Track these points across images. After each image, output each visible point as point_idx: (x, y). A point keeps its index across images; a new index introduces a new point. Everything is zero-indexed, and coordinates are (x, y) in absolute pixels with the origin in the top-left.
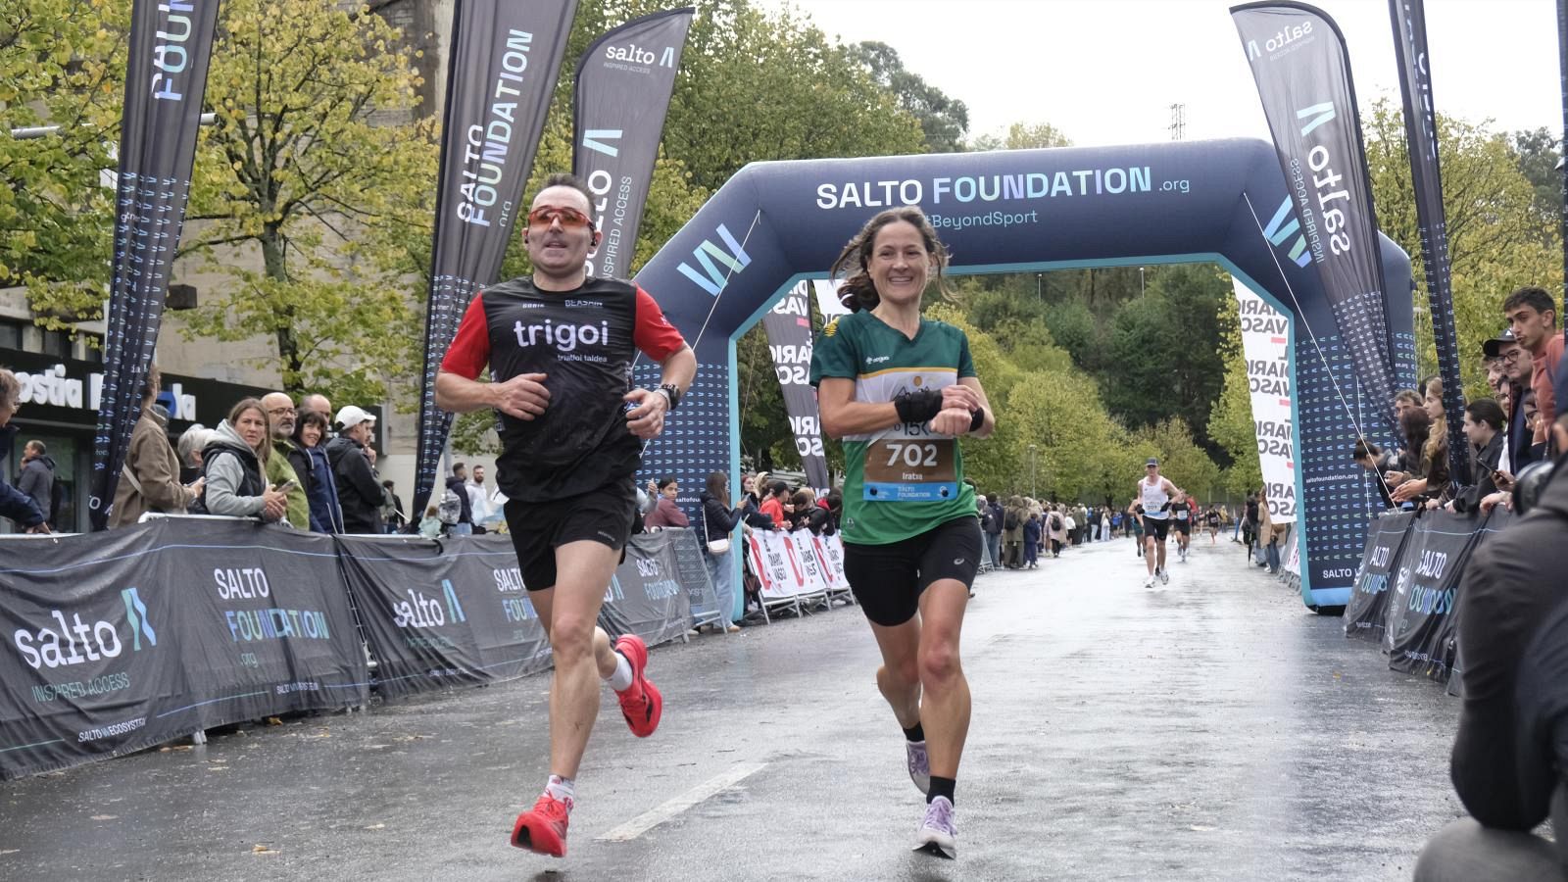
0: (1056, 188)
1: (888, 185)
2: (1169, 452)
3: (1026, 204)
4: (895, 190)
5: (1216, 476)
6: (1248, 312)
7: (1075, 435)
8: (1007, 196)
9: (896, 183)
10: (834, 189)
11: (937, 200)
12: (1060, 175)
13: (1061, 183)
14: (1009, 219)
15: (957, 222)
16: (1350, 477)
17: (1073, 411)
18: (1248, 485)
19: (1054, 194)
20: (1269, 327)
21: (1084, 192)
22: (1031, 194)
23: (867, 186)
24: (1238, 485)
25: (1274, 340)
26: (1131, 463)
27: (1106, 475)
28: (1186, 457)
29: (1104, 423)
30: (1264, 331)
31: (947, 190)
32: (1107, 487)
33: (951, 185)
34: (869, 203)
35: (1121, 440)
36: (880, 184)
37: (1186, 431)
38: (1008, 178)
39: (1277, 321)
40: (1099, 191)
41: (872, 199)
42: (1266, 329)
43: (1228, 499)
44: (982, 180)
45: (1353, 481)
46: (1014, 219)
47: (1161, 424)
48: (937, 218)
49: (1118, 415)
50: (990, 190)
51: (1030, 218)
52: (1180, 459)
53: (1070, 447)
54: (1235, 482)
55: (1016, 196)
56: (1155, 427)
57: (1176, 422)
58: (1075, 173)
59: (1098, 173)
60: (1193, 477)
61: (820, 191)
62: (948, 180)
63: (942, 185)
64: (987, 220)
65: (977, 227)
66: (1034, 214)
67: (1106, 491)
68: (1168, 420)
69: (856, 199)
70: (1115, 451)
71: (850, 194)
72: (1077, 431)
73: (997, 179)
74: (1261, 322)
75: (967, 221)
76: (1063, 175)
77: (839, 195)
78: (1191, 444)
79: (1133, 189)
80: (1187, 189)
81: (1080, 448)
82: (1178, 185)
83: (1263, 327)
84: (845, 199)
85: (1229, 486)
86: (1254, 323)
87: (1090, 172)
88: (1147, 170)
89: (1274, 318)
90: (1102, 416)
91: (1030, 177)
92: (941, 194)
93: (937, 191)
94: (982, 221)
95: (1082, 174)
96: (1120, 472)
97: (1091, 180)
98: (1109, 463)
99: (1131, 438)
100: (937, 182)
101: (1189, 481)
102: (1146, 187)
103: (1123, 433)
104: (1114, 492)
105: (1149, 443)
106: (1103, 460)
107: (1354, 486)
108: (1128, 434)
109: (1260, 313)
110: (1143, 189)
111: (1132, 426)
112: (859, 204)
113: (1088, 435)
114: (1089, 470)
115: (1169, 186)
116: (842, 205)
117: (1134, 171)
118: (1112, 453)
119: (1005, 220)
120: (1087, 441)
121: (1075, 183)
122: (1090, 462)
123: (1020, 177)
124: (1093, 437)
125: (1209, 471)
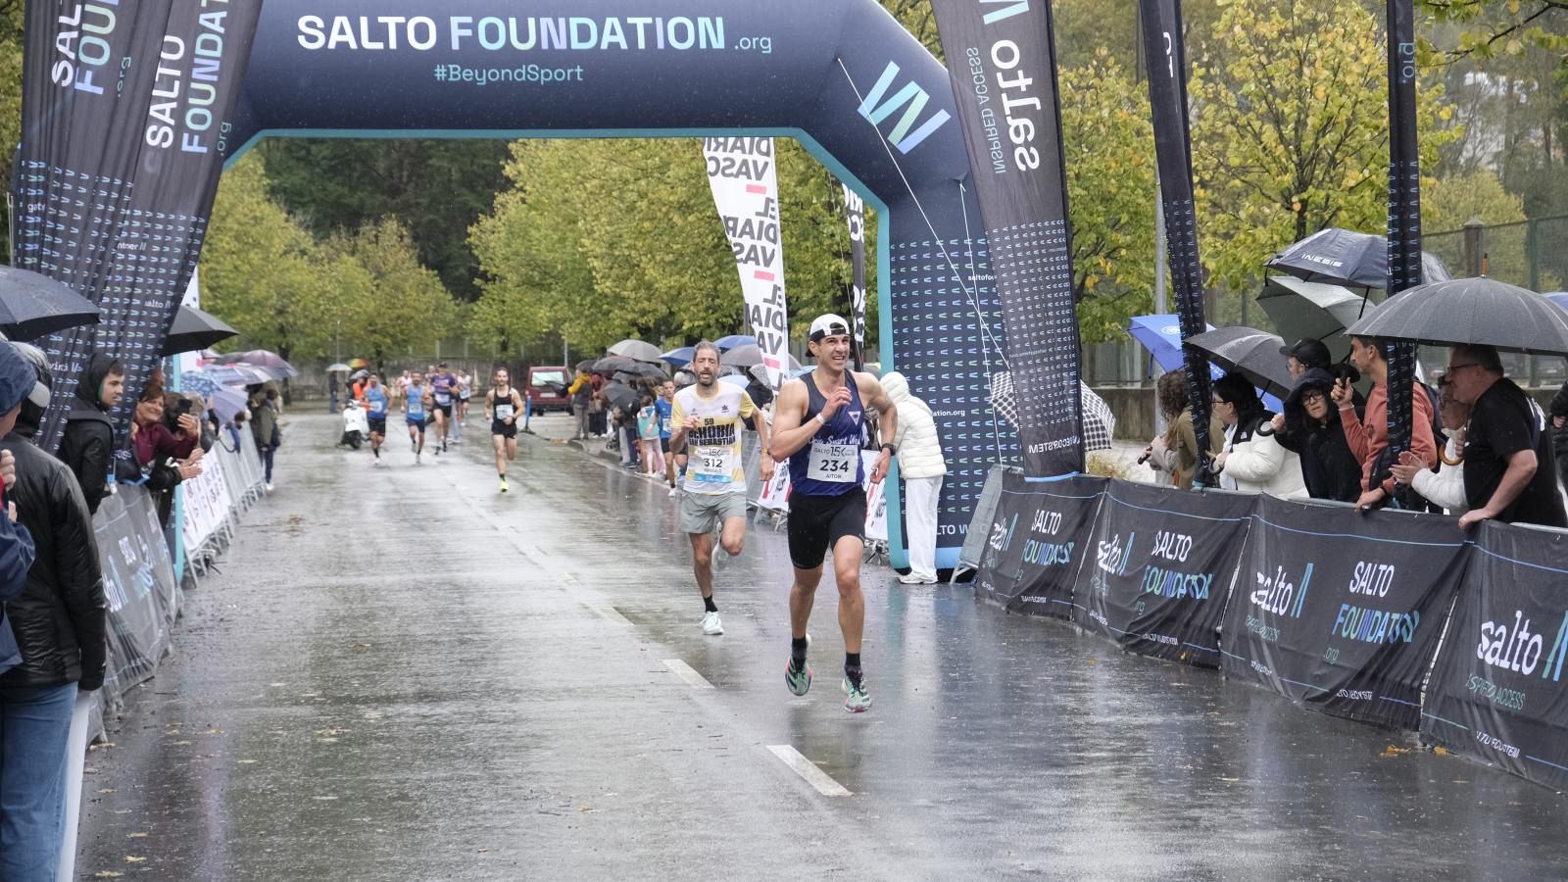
0: (607, 39)
1: (392, 22)
2: (380, 275)
3: (569, 57)
4: (401, 30)
5: (450, 316)
6: (716, 149)
7: (234, 245)
8: (545, 46)
9: (402, 20)
10: (320, 23)
11: (455, 46)
12: (612, 22)
13: (613, 32)
14: (547, 75)
15: (480, 76)
16: (956, 413)
17: (233, 206)
18: (502, 332)
19: (604, 46)
20: (744, 170)
21: (642, 45)
22: (576, 45)
23: (364, 21)
24: (487, 331)
25: (750, 189)
26: (322, 294)
27: (281, 312)
28: (407, 286)
29: (283, 228)
30: (737, 176)
31: (468, 33)
32: (282, 330)
33: (474, 27)
34: (367, 44)
35: (303, 252)
36: (381, 19)
37: (407, 241)
38: (546, 22)
39: (755, 163)
40: (661, 45)
41: (371, 39)
42: (739, 173)
43: (466, 355)
44: (513, 21)
45: (959, 418)
46: (553, 75)
47: (367, 228)
48: (455, 69)
49: (299, 212)
50: (523, 37)
51: (574, 75)
52: (396, 288)
53: (228, 263)
54: (482, 326)
55: (557, 46)
56: (356, 233)
57: (391, 226)
58: (630, 20)
59: (659, 21)
60: (420, 318)
61: (302, 23)
62: (469, 20)
63: (462, 26)
64: (520, 75)
65: (507, 84)
66: (579, 70)
67: (280, 339)
68: (377, 222)
69: (349, 38)
70: (301, 275)
71: (342, 32)
72: (237, 238)
73: (531, 22)
74: (733, 163)
75: (494, 75)
76: (616, 21)
77: (327, 31)
78: (414, 262)
79: (703, 45)
80: (768, 49)
81: (246, 268)
82: (757, 43)
83: (734, 170)
84: (335, 38)
85: (471, 333)
86: (723, 164)
87: (649, 20)
88: (719, 21)
89: (750, 158)
90: (274, 215)
91: (574, 22)
92: (461, 38)
93: (456, 34)
94: (513, 75)
95: (640, 22)
96: (305, 308)
97: (650, 30)
98: (288, 293)
99: (322, 250)
100: (455, 21)
101: (412, 322)
102: (719, 43)
103: (308, 242)
104: (291, 339)
105: (352, 260)
106: (279, 288)
107: (960, 424)
108: (316, 244)
109: (732, 151)
110: (715, 45)
111: (321, 227)
112: (353, 45)
113: (256, 244)
114: (258, 303)
115: (746, 44)
116: (332, 45)
117: (704, 22)
118: (295, 277)
119: (541, 75)
120: (255, 256)
121: (630, 32)
122: (259, 290)
123: (562, 21)
124: (266, 250)
125: (444, 310)
